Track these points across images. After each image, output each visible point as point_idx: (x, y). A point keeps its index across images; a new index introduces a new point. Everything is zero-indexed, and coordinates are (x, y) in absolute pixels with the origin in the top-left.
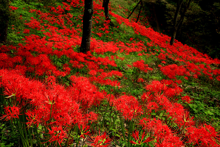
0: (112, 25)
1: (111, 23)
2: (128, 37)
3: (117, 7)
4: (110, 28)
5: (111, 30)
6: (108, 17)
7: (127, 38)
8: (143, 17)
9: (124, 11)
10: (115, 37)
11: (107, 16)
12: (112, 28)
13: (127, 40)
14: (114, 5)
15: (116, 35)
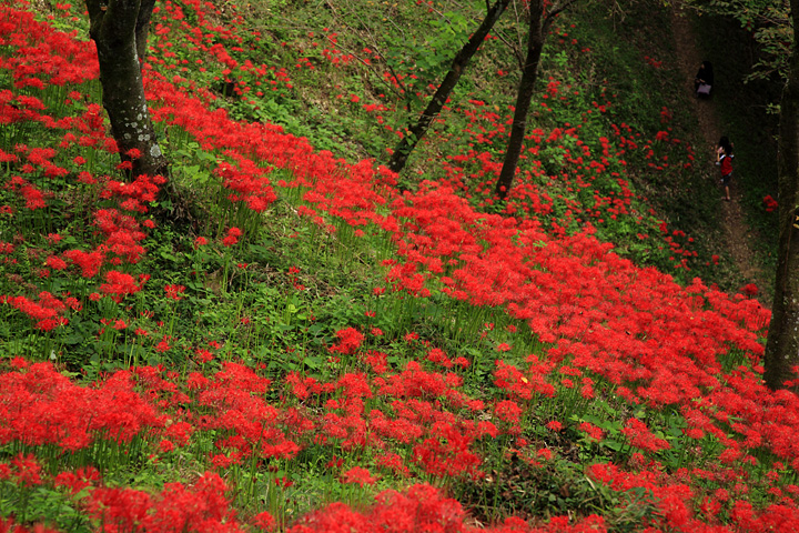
0: (181, 217)
1: (168, 206)
2: (327, 319)
3: (309, 53)
4: (166, 252)
5: (167, 264)
6: (146, 147)
7: (317, 330)
8: (570, 140)
9: (377, 92)
10: (206, 323)
11: (134, 143)
12: (179, 247)
13: (314, 350)
14: (277, 35)
15: (219, 309)
